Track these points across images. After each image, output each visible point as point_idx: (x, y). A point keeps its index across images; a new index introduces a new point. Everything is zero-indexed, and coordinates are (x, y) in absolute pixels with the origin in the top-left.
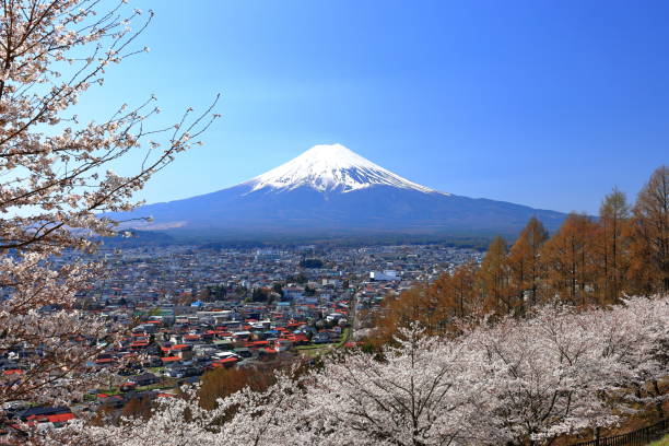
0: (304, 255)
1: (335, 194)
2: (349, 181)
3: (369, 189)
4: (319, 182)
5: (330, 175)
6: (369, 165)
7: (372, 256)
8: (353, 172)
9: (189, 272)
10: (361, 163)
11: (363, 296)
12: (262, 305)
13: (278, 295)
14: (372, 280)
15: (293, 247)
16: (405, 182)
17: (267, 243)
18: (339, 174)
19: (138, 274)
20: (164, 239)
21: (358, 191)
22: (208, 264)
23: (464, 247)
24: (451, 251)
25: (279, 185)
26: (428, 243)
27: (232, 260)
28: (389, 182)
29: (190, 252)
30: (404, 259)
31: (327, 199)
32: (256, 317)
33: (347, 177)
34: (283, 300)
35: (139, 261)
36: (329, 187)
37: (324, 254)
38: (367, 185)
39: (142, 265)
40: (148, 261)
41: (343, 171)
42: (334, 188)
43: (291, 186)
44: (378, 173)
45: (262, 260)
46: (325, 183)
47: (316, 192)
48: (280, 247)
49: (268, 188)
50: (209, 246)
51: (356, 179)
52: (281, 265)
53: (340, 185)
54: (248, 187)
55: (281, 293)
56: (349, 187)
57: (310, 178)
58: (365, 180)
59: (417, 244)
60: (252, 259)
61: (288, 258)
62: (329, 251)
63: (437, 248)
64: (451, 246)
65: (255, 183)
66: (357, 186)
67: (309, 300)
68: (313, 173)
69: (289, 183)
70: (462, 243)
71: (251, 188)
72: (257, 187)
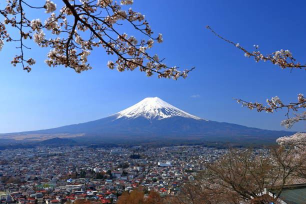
0: (134, 151)
1: (155, 120)
2: (162, 114)
3: (171, 118)
4: (148, 114)
5: (153, 111)
6: (171, 107)
7: (166, 152)
8: (163, 110)
9: (76, 161)
10: (167, 106)
11: (150, 176)
12: (99, 181)
13: (109, 176)
14: (159, 166)
15: (131, 147)
16: (188, 115)
17: (119, 145)
18: (157, 111)
19: (51, 162)
20: (71, 143)
21: (165, 119)
22: (88, 157)
23: (211, 147)
24: (205, 149)
25: (129, 116)
26: (196, 145)
27: (99, 155)
28: (180, 115)
29: (82, 150)
30: (181, 154)
31: (151, 122)
32: (92, 188)
33: (161, 112)
34: (111, 178)
35: (55, 155)
36: (152, 117)
37: (144, 151)
38: (170, 116)
39: (56, 157)
40: (60, 155)
41: (159, 110)
42: (154, 118)
43: (134, 116)
44: (175, 110)
45: (113, 154)
46: (151, 115)
47: (146, 119)
48: (125, 147)
49: (124, 117)
50: (92, 146)
51: (165, 113)
52: (121, 157)
53: (158, 116)
54: (115, 117)
55: (111, 175)
56: (162, 117)
57: (144, 113)
58: (169, 114)
59: (190, 145)
60: (109, 154)
61: (126, 153)
62: (147, 149)
63: (199, 147)
64: (206, 146)
65: (119, 115)
66: (165, 116)
67: (123, 178)
68: (145, 110)
69: (133, 115)
70: (211, 145)
71: (116, 117)
72: (119, 117)
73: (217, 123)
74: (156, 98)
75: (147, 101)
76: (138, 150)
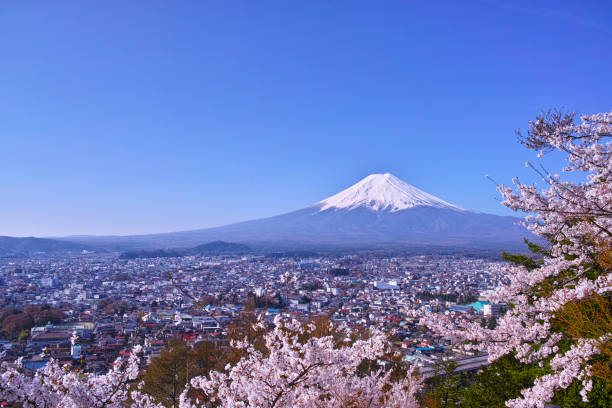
0: (342, 264)
1: (386, 212)
2: (397, 203)
4: (373, 203)
5: (381, 198)
15: (339, 257)
20: (240, 249)
21: (403, 210)
26: (454, 253)
28: (429, 203)
31: (378, 216)
33: (395, 200)
36: (380, 208)
38: (411, 206)
42: (384, 208)
43: (350, 207)
45: (302, 266)
46: (378, 204)
49: (332, 209)
50: (273, 255)
53: (390, 207)
54: (319, 207)
56: (397, 208)
57: (365, 201)
58: (410, 201)
65: (324, 205)
66: (403, 207)
68: (368, 197)
69: (349, 205)
72: (324, 209)
73: (496, 217)
74: (387, 175)
75: (372, 180)
76: (347, 262)
